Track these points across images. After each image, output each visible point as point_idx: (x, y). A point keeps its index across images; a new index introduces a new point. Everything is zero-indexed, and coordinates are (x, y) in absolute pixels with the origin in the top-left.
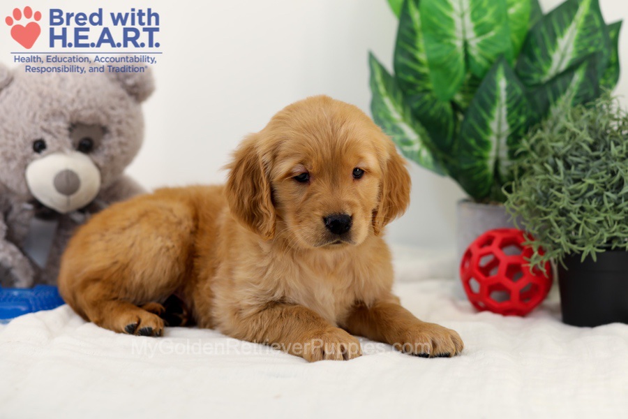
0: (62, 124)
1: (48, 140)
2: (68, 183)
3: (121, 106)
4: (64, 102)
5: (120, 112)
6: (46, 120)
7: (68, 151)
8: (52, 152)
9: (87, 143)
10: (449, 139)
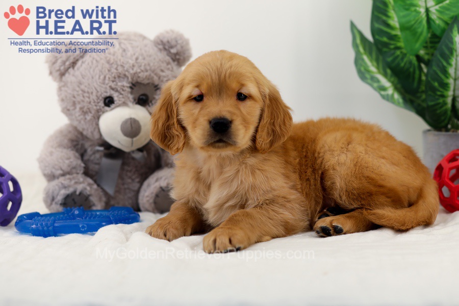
0: (126, 84)
1: (115, 96)
2: (131, 129)
3: (168, 69)
4: (126, 67)
5: (167, 73)
6: (113, 81)
7: (130, 104)
8: (119, 106)
9: (144, 97)
10: (415, 84)
